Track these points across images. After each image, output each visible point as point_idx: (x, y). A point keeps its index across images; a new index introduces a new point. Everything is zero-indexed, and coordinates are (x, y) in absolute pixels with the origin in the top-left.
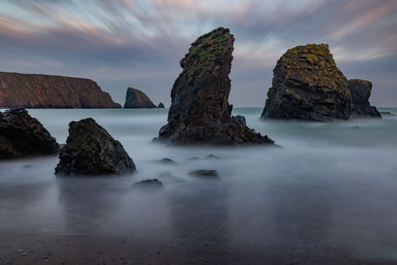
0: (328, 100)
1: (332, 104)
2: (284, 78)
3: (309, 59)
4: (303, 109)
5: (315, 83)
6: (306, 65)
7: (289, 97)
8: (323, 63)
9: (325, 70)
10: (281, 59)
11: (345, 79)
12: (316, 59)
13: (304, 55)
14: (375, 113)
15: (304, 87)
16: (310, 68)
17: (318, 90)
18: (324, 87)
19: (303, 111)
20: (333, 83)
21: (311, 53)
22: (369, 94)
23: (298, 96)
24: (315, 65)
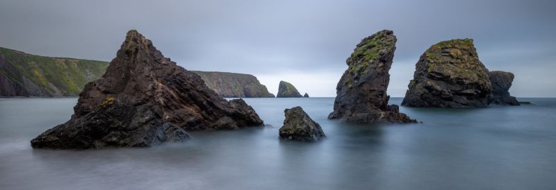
0: (468, 91)
1: (471, 94)
2: (426, 71)
3: (452, 53)
4: (444, 99)
5: (456, 76)
6: (449, 59)
7: (430, 89)
8: (466, 57)
9: (468, 64)
10: (425, 54)
11: (486, 71)
12: (459, 52)
13: (446, 50)
14: (513, 102)
15: (445, 79)
16: (452, 61)
17: (460, 82)
18: (466, 79)
19: (443, 101)
20: (475, 75)
21: (455, 47)
22: (510, 85)
23: (438, 88)
24: (457, 58)
